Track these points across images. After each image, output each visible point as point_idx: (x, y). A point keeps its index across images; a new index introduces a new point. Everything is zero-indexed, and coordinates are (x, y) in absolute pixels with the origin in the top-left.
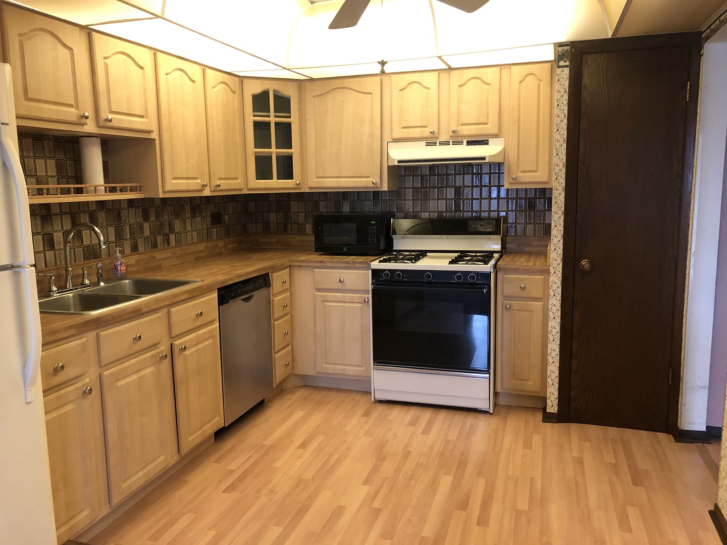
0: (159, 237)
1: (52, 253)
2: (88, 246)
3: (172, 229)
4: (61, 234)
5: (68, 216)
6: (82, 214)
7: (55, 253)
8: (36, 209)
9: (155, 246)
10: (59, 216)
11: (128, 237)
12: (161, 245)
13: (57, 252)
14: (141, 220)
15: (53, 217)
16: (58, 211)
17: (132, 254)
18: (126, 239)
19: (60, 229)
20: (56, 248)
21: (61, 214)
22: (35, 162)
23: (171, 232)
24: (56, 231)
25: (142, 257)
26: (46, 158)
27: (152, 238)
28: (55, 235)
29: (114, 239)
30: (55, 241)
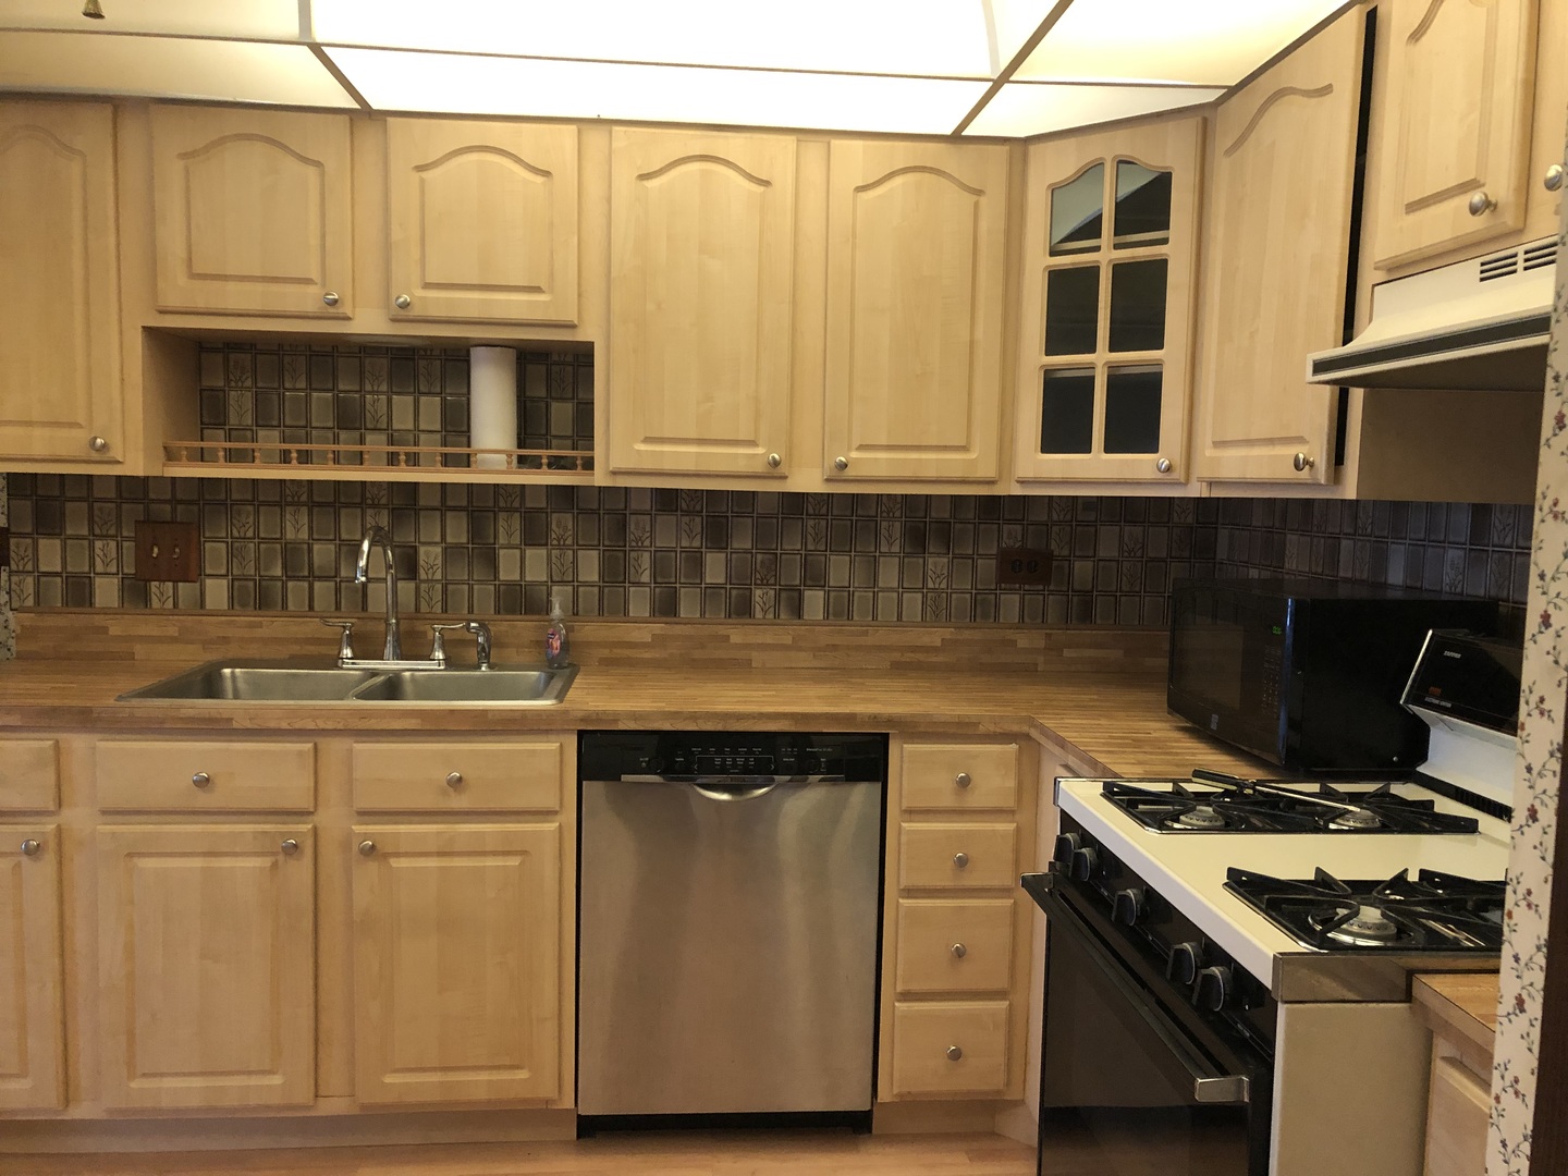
0: (758, 592)
1: (412, 585)
2: (509, 584)
3: (816, 578)
4: (438, 550)
5: (463, 514)
6: (502, 515)
7: (417, 589)
8: (381, 494)
9: (742, 609)
10: (438, 513)
11: (646, 578)
12: (765, 612)
13: (423, 586)
14: (696, 543)
15: (422, 513)
16: (436, 502)
17: (652, 619)
18: (638, 584)
19: (438, 539)
20: (423, 576)
21: (444, 509)
22: (389, 401)
23: (809, 583)
24: (425, 544)
25: (687, 630)
26: (418, 393)
27: (734, 592)
28: (422, 550)
29: (595, 578)
30: (422, 562)
